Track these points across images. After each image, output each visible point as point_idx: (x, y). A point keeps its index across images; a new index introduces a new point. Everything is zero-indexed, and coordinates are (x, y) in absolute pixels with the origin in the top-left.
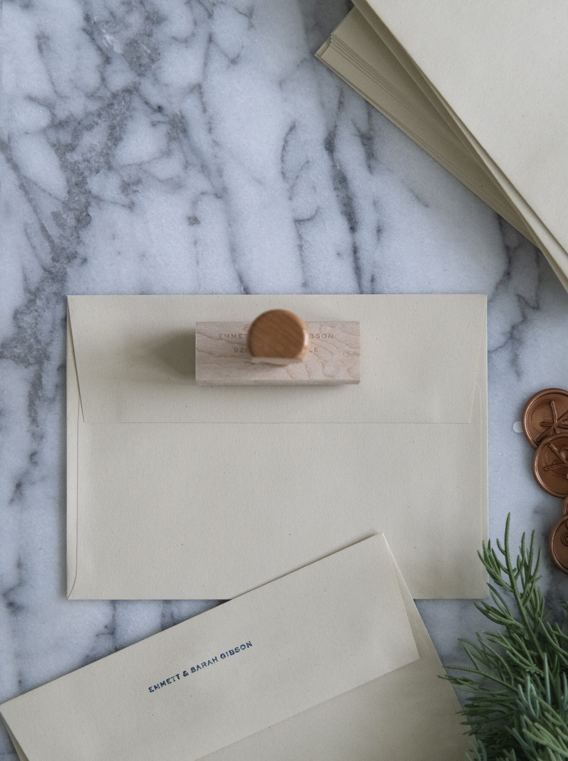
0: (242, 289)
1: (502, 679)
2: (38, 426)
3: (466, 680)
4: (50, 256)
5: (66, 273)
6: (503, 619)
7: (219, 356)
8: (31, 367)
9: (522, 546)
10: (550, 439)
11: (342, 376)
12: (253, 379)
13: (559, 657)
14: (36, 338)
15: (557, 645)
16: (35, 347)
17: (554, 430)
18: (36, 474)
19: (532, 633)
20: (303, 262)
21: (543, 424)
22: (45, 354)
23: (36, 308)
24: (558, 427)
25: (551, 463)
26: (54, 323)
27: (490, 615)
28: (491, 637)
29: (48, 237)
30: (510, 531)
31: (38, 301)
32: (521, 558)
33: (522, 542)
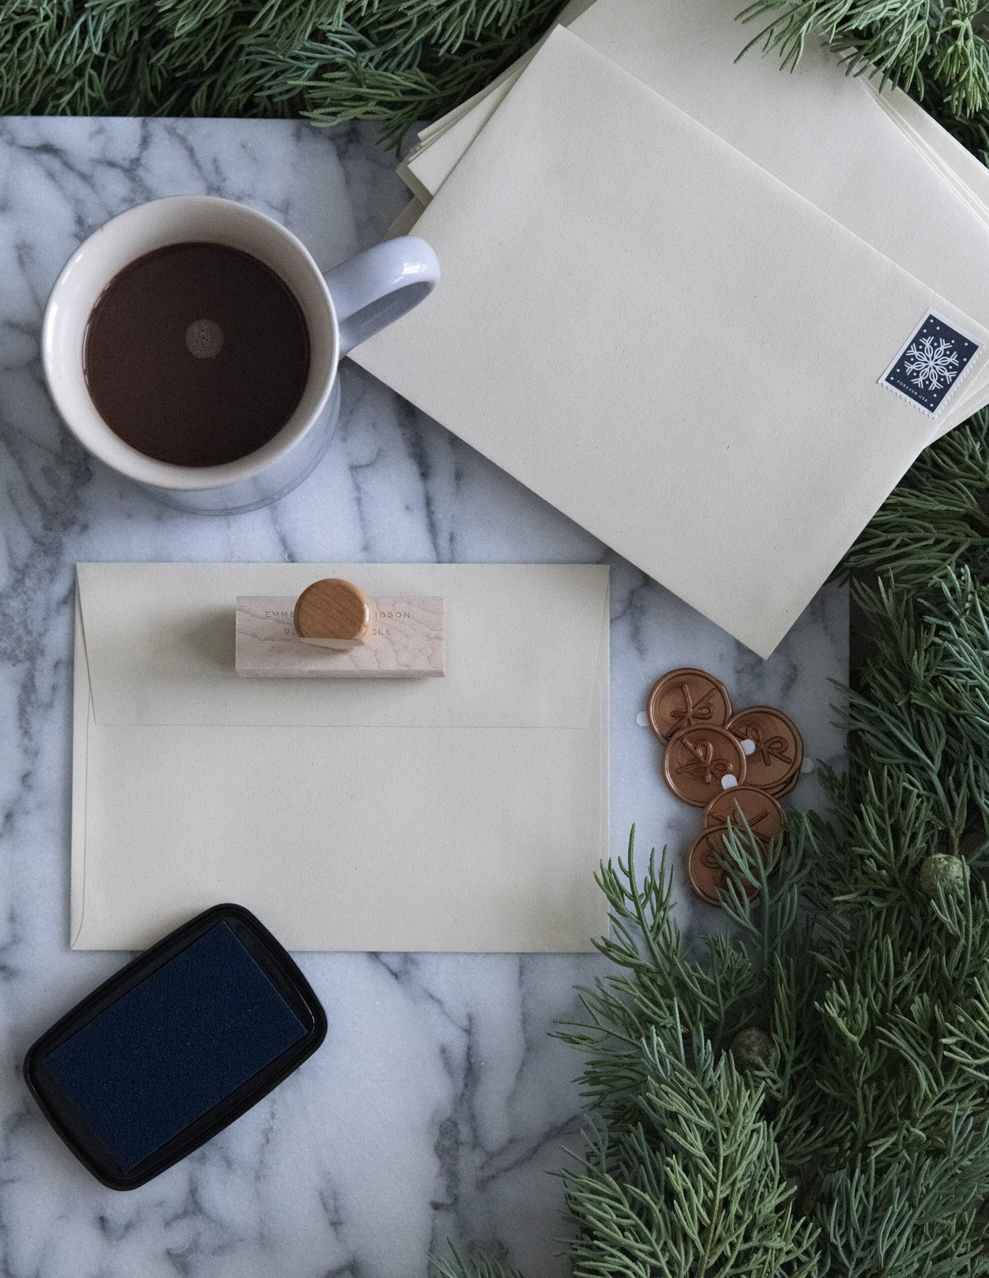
0: (286, 557)
1: (630, 1036)
2: (31, 740)
3: (584, 1038)
4: (41, 524)
5: (61, 544)
6: (629, 959)
7: (266, 640)
8: (20, 665)
9: (651, 865)
10: (682, 733)
11: (420, 665)
12: (308, 668)
13: (703, 1008)
14: (26, 627)
15: (698, 990)
16: (25, 639)
17: (689, 720)
18: (31, 800)
19: (667, 977)
20: (362, 519)
21: (674, 714)
22: (38, 649)
23: (25, 589)
24: (694, 717)
25: (684, 763)
26: (47, 608)
27: (611, 953)
28: (614, 983)
29: (39, 501)
30: (635, 848)
31: (27, 581)
32: (649, 880)
33: (651, 860)
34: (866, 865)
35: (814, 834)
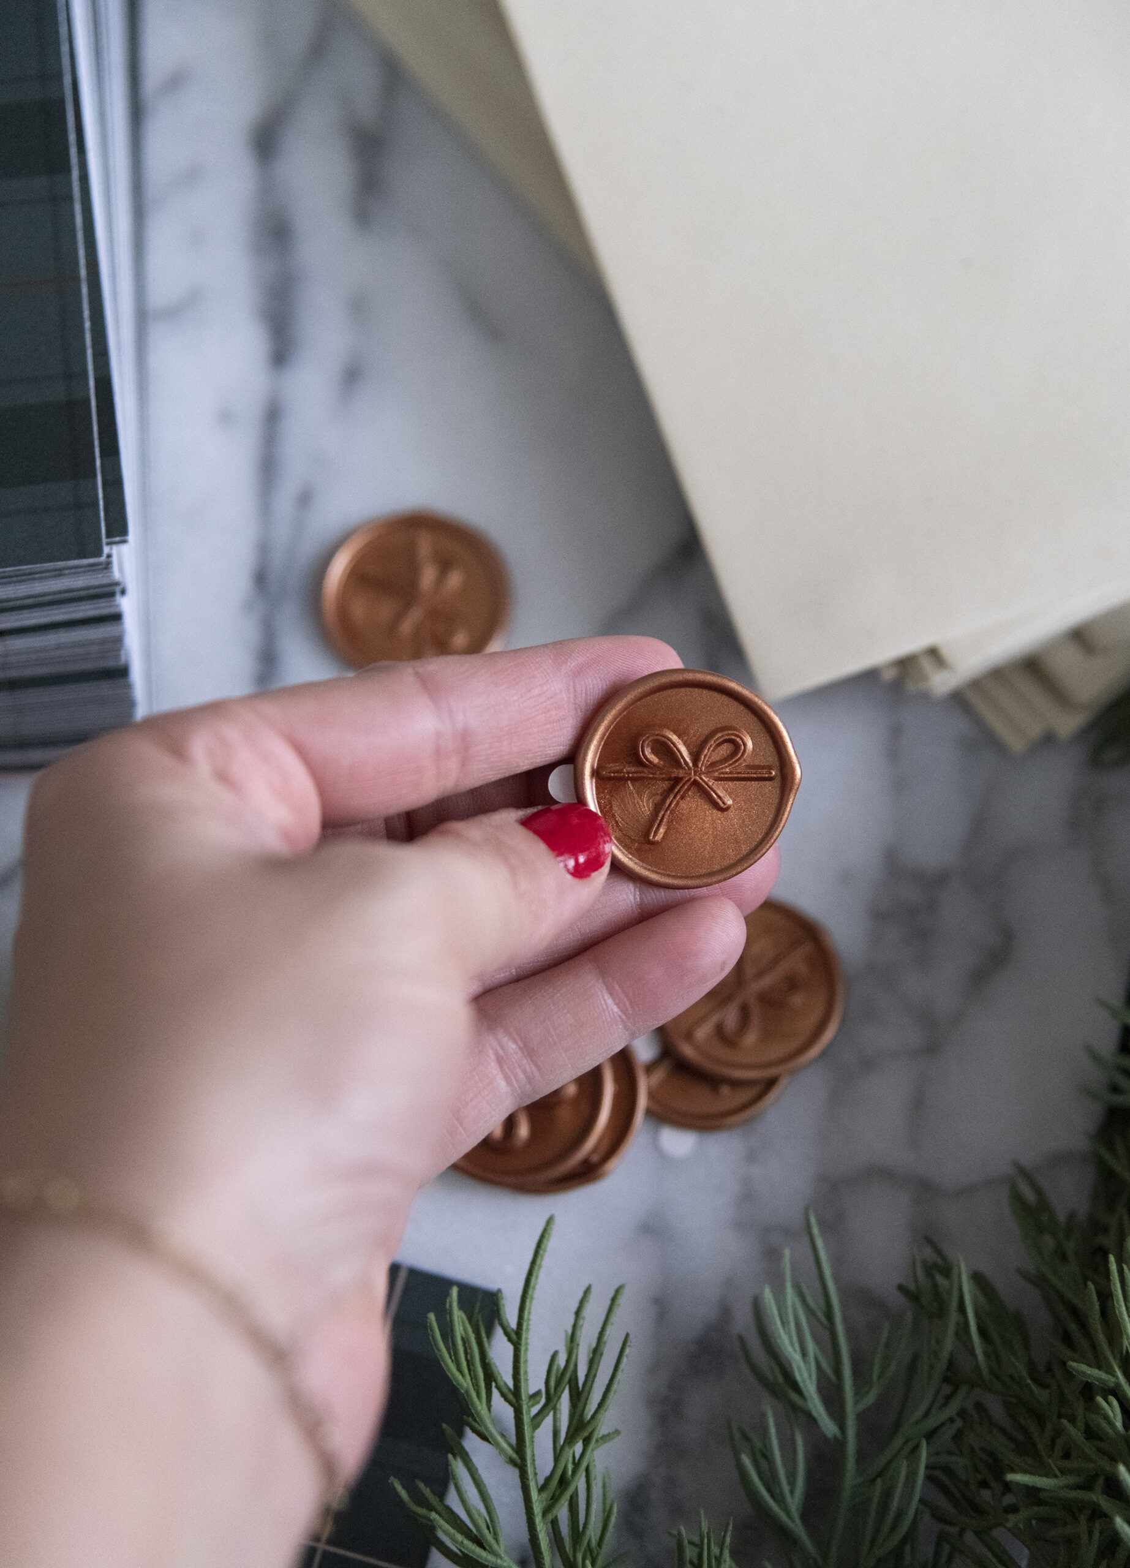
9: (575, 1327)
32: (561, 1361)
33: (578, 1313)
34: (1098, 1409)
35: (983, 1332)
